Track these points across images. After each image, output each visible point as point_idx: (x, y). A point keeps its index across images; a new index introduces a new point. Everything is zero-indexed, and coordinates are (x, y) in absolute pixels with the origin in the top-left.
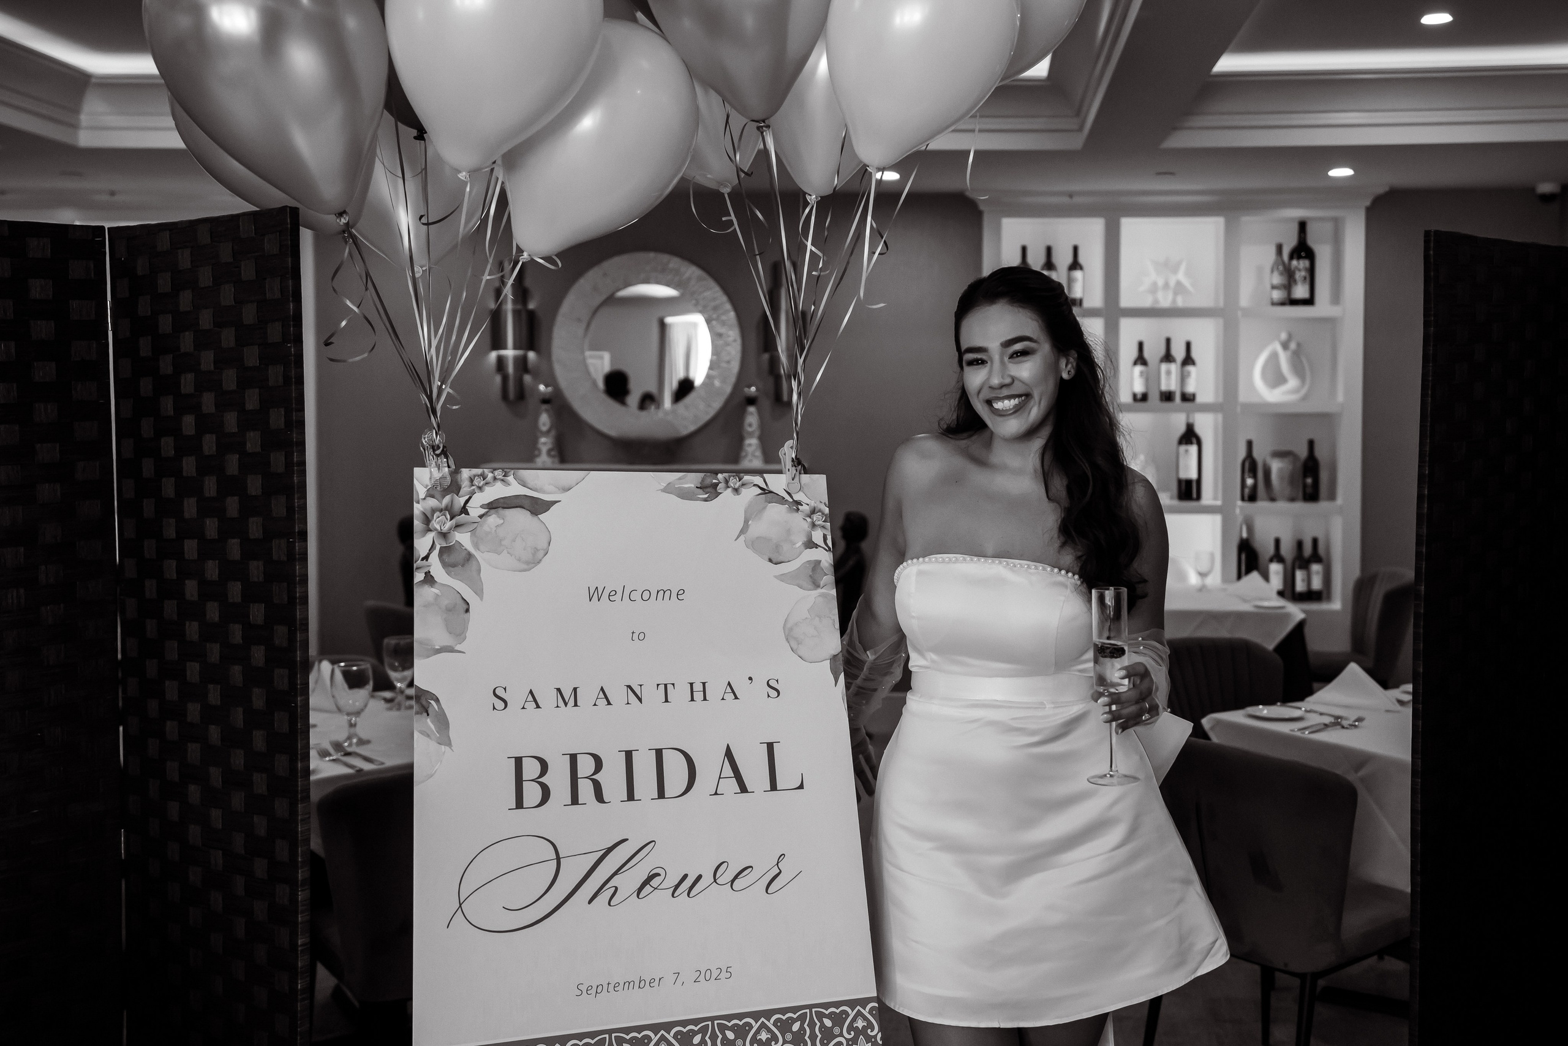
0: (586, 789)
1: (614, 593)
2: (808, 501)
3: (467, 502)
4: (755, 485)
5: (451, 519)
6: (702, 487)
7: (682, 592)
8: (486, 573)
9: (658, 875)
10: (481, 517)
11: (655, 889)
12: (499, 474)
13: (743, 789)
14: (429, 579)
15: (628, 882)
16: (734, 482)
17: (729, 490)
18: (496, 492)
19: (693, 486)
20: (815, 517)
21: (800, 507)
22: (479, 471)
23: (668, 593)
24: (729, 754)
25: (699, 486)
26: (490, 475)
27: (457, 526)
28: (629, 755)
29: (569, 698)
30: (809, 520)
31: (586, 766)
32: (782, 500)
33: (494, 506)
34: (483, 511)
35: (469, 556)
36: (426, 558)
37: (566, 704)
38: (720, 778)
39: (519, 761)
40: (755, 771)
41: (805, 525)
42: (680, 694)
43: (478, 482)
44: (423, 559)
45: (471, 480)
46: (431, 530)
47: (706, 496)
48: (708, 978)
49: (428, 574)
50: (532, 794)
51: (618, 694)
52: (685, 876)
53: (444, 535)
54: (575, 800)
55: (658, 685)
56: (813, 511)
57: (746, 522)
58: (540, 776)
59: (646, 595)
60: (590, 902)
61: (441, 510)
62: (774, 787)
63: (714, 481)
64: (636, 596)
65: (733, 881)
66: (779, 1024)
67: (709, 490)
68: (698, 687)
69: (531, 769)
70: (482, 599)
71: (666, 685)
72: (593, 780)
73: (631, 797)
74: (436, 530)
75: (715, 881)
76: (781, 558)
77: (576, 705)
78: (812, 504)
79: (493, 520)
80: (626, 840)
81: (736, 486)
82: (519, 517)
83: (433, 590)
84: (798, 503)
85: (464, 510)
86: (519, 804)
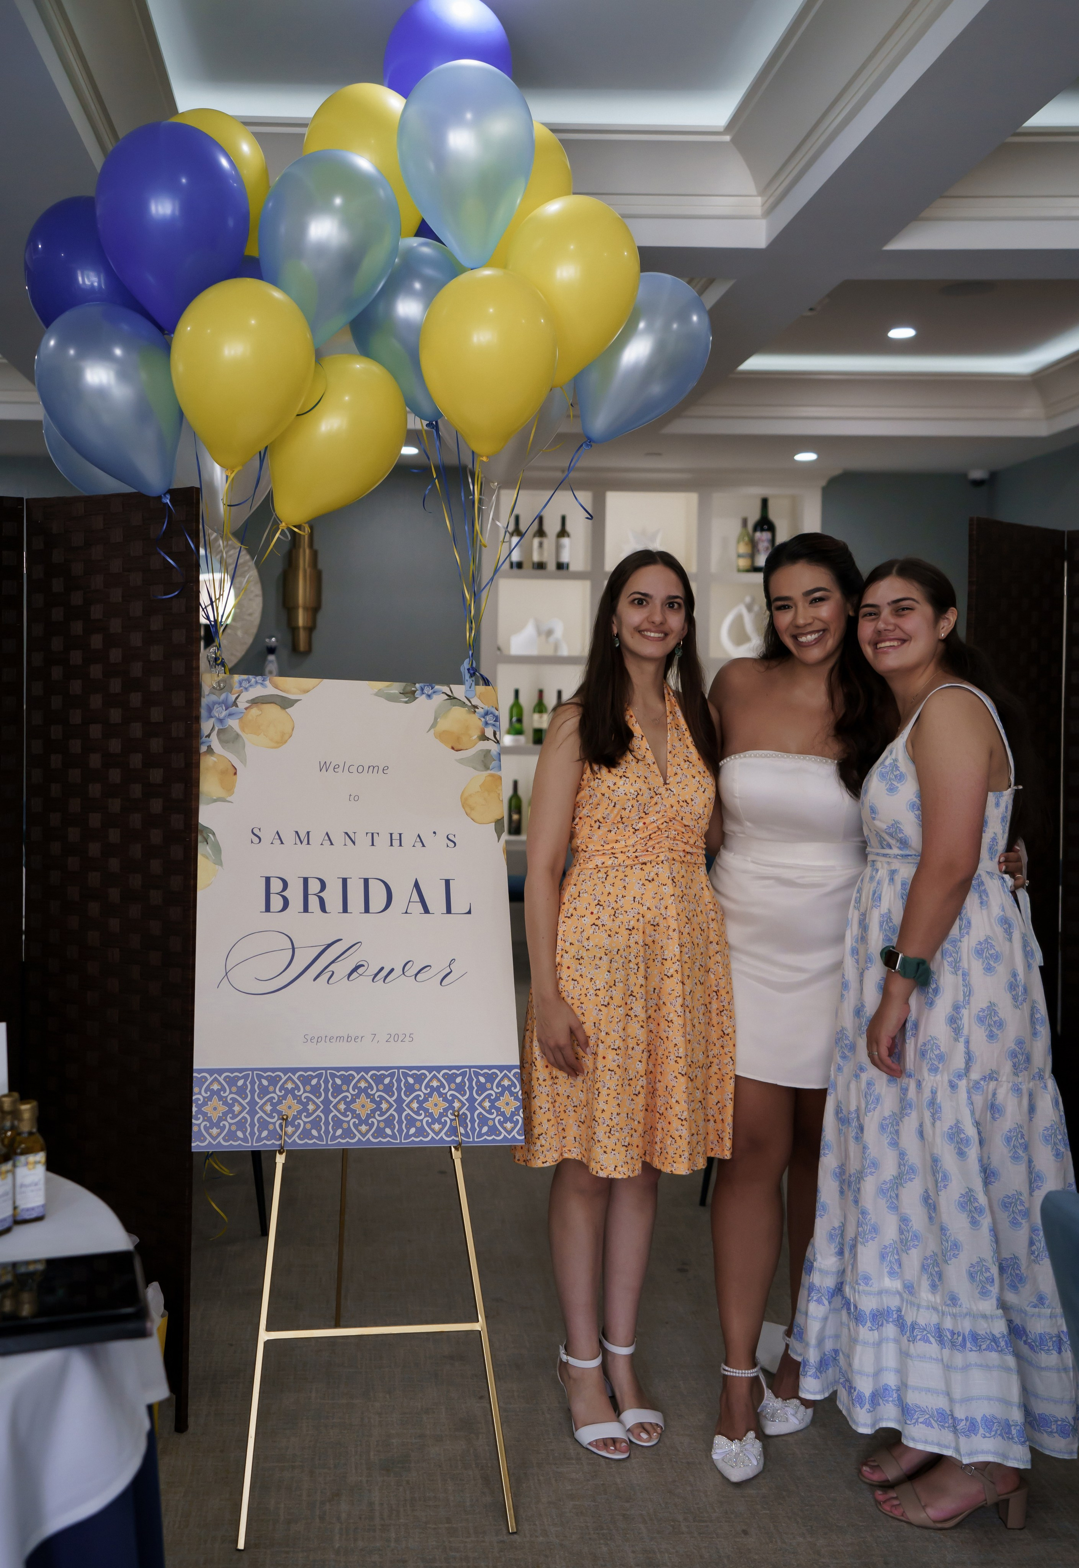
0: (314, 902)
1: (337, 766)
2: (483, 706)
3: (237, 698)
4: (443, 693)
5: (226, 710)
6: (404, 693)
7: (386, 768)
8: (249, 749)
9: (363, 966)
10: (246, 709)
11: (361, 975)
12: (259, 678)
13: (426, 911)
14: (210, 750)
15: (342, 968)
16: (428, 690)
17: (424, 695)
18: (257, 691)
19: (397, 692)
20: (488, 718)
21: (476, 710)
22: (245, 677)
23: (376, 768)
24: (417, 885)
25: (401, 692)
26: (253, 680)
27: (230, 715)
28: (345, 881)
29: (303, 838)
30: (483, 719)
31: (314, 886)
32: (463, 705)
33: (255, 702)
34: (248, 705)
35: (238, 736)
36: (208, 736)
37: (301, 843)
38: (409, 902)
39: (268, 880)
40: (436, 900)
41: (480, 724)
42: (382, 841)
43: (245, 684)
44: (206, 737)
45: (240, 683)
46: (212, 717)
47: (407, 699)
48: (396, 1040)
49: (209, 747)
50: (276, 902)
51: (338, 838)
52: (382, 969)
53: (221, 721)
54: (306, 909)
55: (367, 833)
56: (487, 713)
57: (436, 719)
58: (282, 892)
59: (361, 769)
60: (315, 980)
61: (219, 704)
62: (449, 911)
63: (413, 689)
64: (353, 769)
65: (416, 975)
66: (446, 1077)
67: (409, 695)
68: (396, 837)
69: (276, 886)
70: (245, 766)
71: (373, 834)
72: (318, 896)
73: (345, 910)
74: (215, 717)
75: (404, 973)
76: (460, 747)
77: (308, 843)
78: (486, 708)
79: (254, 711)
80: (342, 940)
81: (429, 693)
82: (272, 710)
83: (213, 758)
84: (476, 707)
85: (235, 704)
86: (268, 909)
